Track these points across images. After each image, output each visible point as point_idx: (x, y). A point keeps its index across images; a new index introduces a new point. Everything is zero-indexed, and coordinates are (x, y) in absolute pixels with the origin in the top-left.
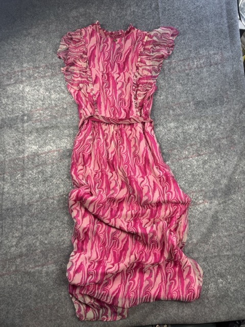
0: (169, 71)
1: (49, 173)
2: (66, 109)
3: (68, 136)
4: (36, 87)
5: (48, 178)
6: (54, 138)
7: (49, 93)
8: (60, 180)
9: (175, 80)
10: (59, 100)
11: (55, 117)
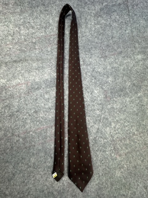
0: (133, 8)
1: (16, 107)
2: (35, 43)
3: (36, 69)
4: (6, 24)
5: (15, 113)
6: (23, 72)
7: (19, 28)
8: (27, 115)
9: (138, 16)
10: (28, 35)
11: (24, 51)
